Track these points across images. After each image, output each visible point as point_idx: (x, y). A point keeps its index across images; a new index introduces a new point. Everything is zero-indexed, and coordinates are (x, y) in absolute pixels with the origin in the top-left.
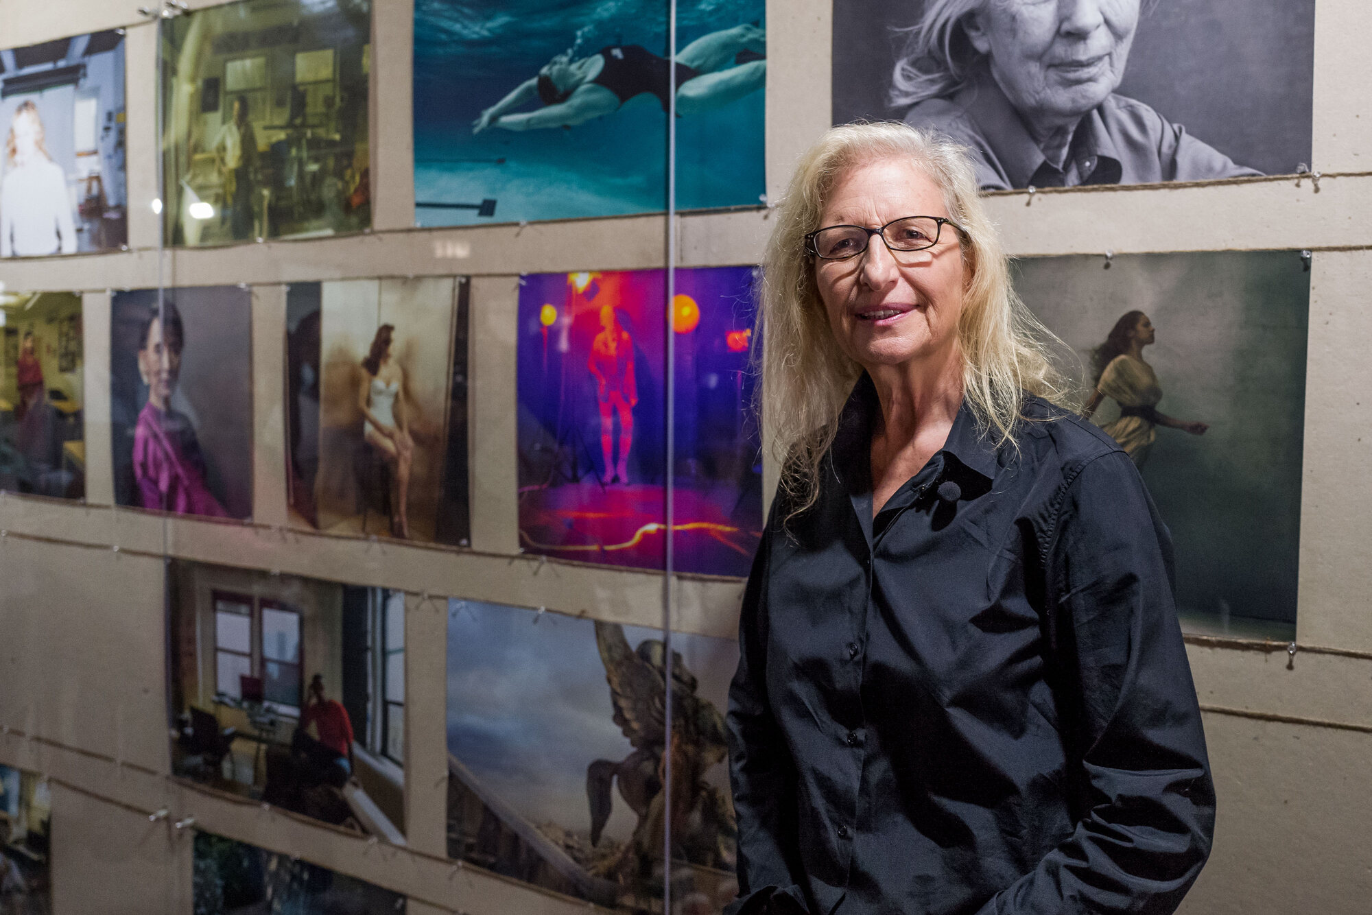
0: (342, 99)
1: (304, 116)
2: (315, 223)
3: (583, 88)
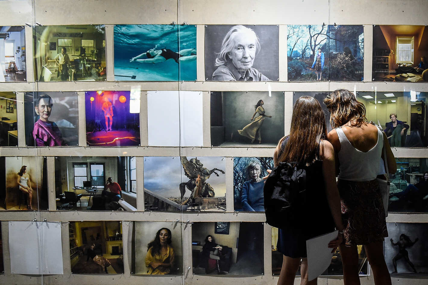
0: (96, 51)
1: (85, 54)
2: (89, 78)
3: (157, 56)
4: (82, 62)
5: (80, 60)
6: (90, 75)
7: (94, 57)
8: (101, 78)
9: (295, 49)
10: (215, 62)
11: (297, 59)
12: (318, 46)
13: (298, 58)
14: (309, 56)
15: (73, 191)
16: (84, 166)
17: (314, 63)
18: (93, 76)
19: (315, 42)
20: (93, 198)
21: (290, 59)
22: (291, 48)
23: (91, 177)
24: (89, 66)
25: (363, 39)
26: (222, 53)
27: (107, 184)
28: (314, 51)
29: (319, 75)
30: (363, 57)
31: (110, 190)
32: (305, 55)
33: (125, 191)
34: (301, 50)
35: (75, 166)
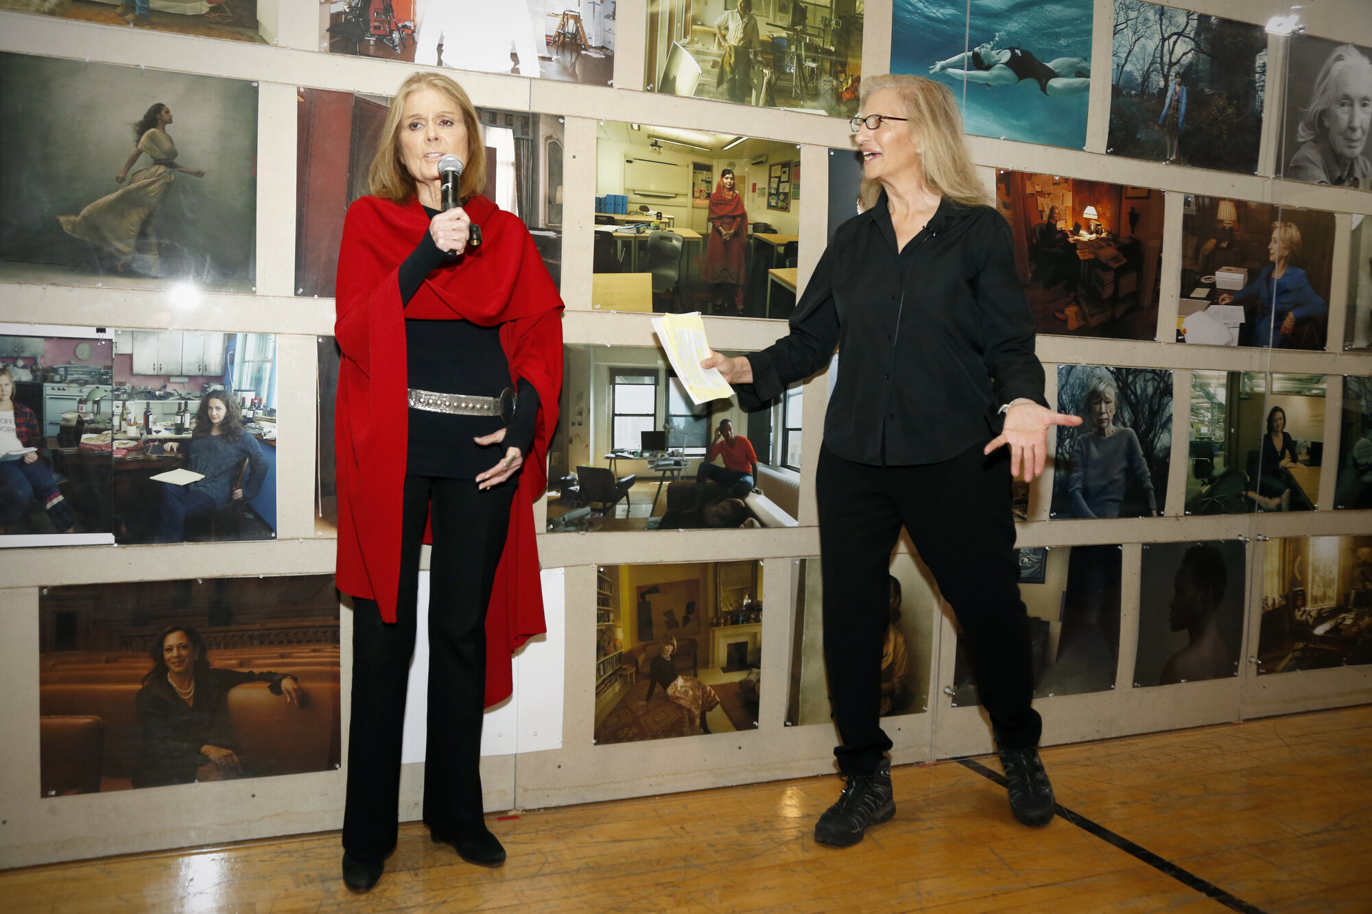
4: (793, 48)
5: (789, 40)
6: (814, 95)
7: (828, 39)
8: (844, 109)
9: (1128, 68)
10: (1297, 132)
11: (1131, 96)
12: (1176, 68)
13: (1133, 92)
14: (1155, 92)
15: (605, 465)
16: (647, 379)
17: (1165, 111)
18: (822, 101)
19: (1171, 53)
20: (670, 489)
21: (1116, 91)
22: (1120, 62)
23: (668, 418)
24: (814, 65)
25: (1264, 65)
26: (1313, 110)
27: (716, 439)
28: (1166, 78)
29: (1172, 146)
30: (1262, 111)
31: (725, 462)
32: (1147, 87)
33: (766, 462)
34: (1141, 72)
35: (618, 379)
